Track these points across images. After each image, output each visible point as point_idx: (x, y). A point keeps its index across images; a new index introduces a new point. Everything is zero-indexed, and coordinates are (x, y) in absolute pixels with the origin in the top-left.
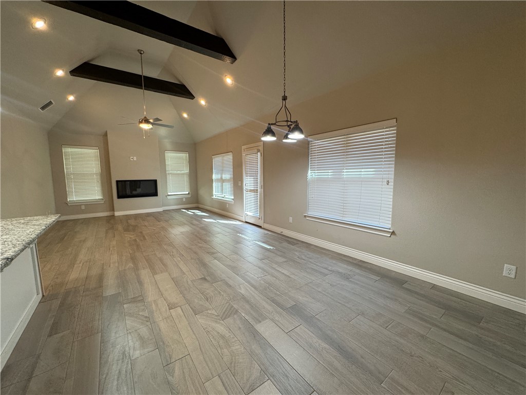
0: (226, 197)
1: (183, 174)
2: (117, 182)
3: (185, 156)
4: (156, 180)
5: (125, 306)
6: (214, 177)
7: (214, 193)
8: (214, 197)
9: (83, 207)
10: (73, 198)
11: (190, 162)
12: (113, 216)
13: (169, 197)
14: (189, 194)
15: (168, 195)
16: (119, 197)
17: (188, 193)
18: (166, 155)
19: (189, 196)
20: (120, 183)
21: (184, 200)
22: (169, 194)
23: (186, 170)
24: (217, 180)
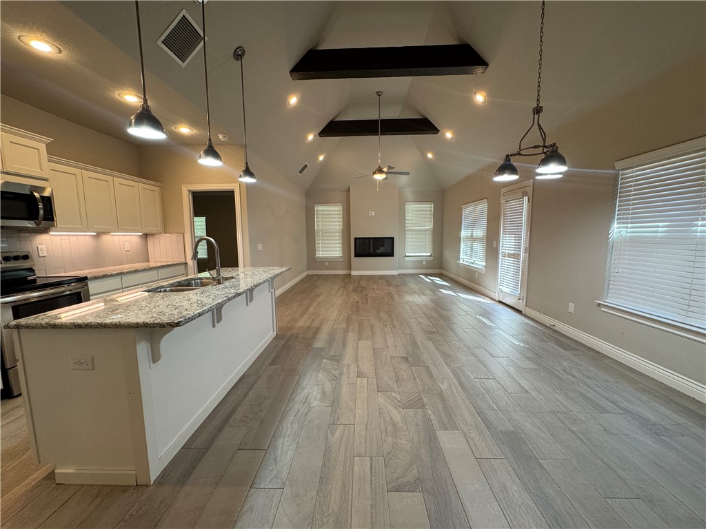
0: (476, 262)
1: (426, 230)
2: (356, 239)
3: (428, 207)
4: (393, 238)
5: (324, 360)
6: (463, 234)
7: (461, 256)
8: (461, 262)
9: (327, 264)
10: (320, 254)
11: (435, 215)
12: (350, 275)
13: (406, 259)
14: (431, 256)
15: (406, 256)
16: (357, 255)
17: (429, 254)
18: (406, 207)
19: (431, 259)
20: (357, 241)
21: (424, 263)
22: (407, 254)
23: (429, 226)
24: (467, 239)
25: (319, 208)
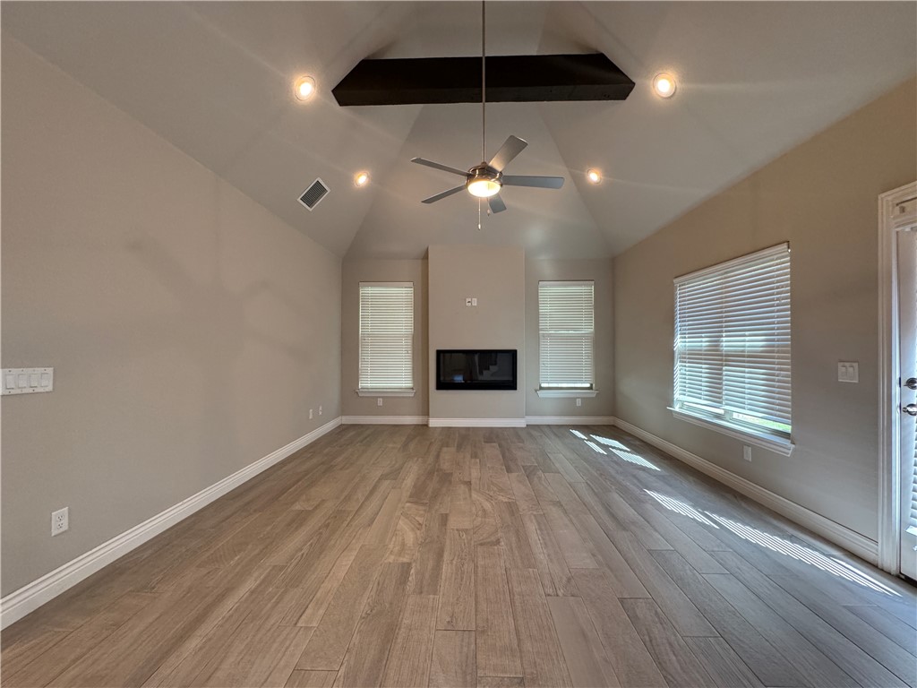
1: (580, 337)
2: (439, 353)
3: (585, 291)
4: (516, 351)
6: (680, 344)
7: (677, 395)
8: (677, 408)
9: (380, 402)
10: (368, 382)
11: (597, 307)
13: (542, 394)
14: (591, 388)
15: (541, 388)
18: (541, 290)
19: (592, 394)
21: (579, 402)
22: (543, 385)
23: (588, 328)
25: (367, 291)
